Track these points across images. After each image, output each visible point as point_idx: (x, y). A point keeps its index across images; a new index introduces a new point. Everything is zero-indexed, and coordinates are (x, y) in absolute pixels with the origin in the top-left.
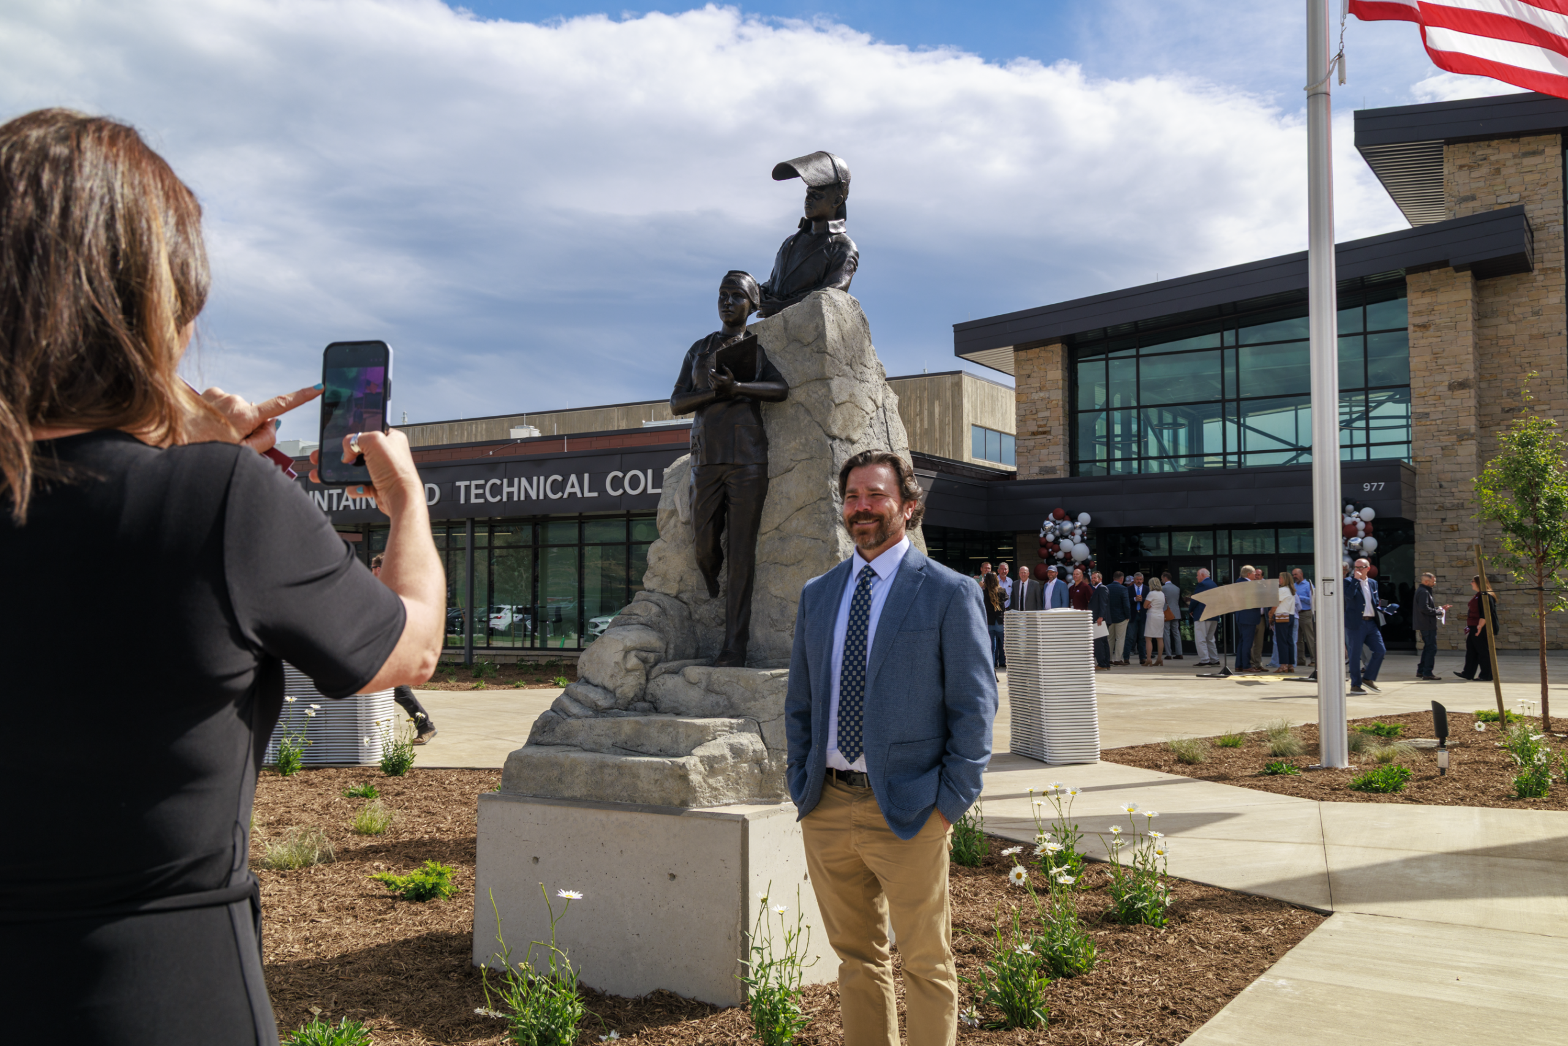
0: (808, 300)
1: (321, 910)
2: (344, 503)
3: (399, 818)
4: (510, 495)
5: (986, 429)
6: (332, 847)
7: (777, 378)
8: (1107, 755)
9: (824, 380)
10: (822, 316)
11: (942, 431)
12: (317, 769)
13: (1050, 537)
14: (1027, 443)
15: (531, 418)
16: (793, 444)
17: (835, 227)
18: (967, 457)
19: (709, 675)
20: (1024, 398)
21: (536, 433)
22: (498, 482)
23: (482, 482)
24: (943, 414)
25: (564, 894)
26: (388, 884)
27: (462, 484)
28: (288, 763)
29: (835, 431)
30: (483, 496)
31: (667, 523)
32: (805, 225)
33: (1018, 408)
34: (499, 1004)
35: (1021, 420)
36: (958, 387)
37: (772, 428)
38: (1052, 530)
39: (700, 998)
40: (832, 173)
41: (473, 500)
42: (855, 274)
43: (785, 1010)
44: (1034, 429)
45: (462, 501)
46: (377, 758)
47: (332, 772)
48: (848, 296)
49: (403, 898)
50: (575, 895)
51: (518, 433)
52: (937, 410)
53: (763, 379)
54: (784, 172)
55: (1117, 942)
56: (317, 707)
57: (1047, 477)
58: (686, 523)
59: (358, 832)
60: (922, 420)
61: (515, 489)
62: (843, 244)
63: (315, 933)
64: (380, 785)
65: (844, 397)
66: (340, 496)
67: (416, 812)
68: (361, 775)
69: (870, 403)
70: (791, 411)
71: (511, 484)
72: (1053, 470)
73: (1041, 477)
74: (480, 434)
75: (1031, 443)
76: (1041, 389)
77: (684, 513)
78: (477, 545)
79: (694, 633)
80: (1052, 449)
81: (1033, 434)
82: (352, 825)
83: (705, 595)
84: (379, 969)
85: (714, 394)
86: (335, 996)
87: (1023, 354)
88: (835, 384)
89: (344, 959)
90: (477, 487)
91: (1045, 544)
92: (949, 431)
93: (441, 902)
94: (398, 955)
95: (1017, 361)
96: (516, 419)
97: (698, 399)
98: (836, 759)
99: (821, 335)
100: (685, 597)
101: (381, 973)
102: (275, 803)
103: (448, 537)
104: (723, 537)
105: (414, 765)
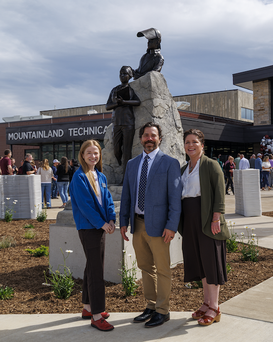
0: (146, 74)
1: (9, 259)
2: (33, 136)
3: (38, 234)
4: (86, 133)
5: (246, 108)
6: (17, 242)
7: (138, 99)
8: (264, 214)
9: (151, 99)
10: (150, 80)
11: (231, 109)
12: (18, 220)
13: (264, 144)
14: (257, 113)
15: (95, 107)
16: (142, 119)
17: (157, 51)
18: (240, 119)
19: (117, 188)
20: (256, 98)
21: (96, 112)
22: (82, 129)
23: (77, 129)
24: (231, 104)
25: (67, 251)
26: (29, 252)
27: (71, 130)
28: (8, 218)
29: (155, 115)
30: (77, 133)
31: (106, 143)
32: (148, 51)
33: (254, 102)
34: (49, 282)
35: (255, 106)
36: (236, 95)
37: (136, 114)
38: (265, 142)
39: (111, 281)
40: (155, 35)
41: (74, 135)
42: (163, 66)
43: (131, 283)
44: (260, 109)
45: (71, 135)
46: (35, 217)
47: (22, 221)
48: (159, 73)
49: (34, 256)
50: (71, 251)
51: (90, 112)
52: (230, 103)
53: (133, 99)
54: (140, 35)
55: (240, 266)
56: (16, 201)
57: (263, 124)
58: (111, 143)
59: (26, 238)
60: (225, 106)
61: (87, 131)
62: (159, 57)
63: (6, 266)
64: (35, 225)
65: (158, 104)
66: (32, 134)
67: (44, 232)
68: (30, 222)
69: (166, 106)
70: (141, 109)
71: (86, 130)
72: (265, 122)
73: (261, 125)
74: (80, 113)
75: (258, 113)
76: (262, 95)
77: (111, 141)
78: (76, 149)
79: (115, 176)
80: (265, 115)
81: (259, 110)
82: (24, 236)
83: (118, 165)
84: (22, 275)
85: (117, 104)
86: (7, 281)
87: (255, 83)
88: (154, 100)
89: (13, 272)
90: (75, 130)
91: (262, 147)
92: (234, 109)
93: (45, 257)
94: (29, 271)
95: (254, 86)
96: (90, 107)
97: (113, 105)
98: (138, 211)
99: (150, 86)
100: (112, 165)
101: (23, 276)
102: (2, 230)
103: (67, 147)
104: (122, 147)
105: (47, 219)
